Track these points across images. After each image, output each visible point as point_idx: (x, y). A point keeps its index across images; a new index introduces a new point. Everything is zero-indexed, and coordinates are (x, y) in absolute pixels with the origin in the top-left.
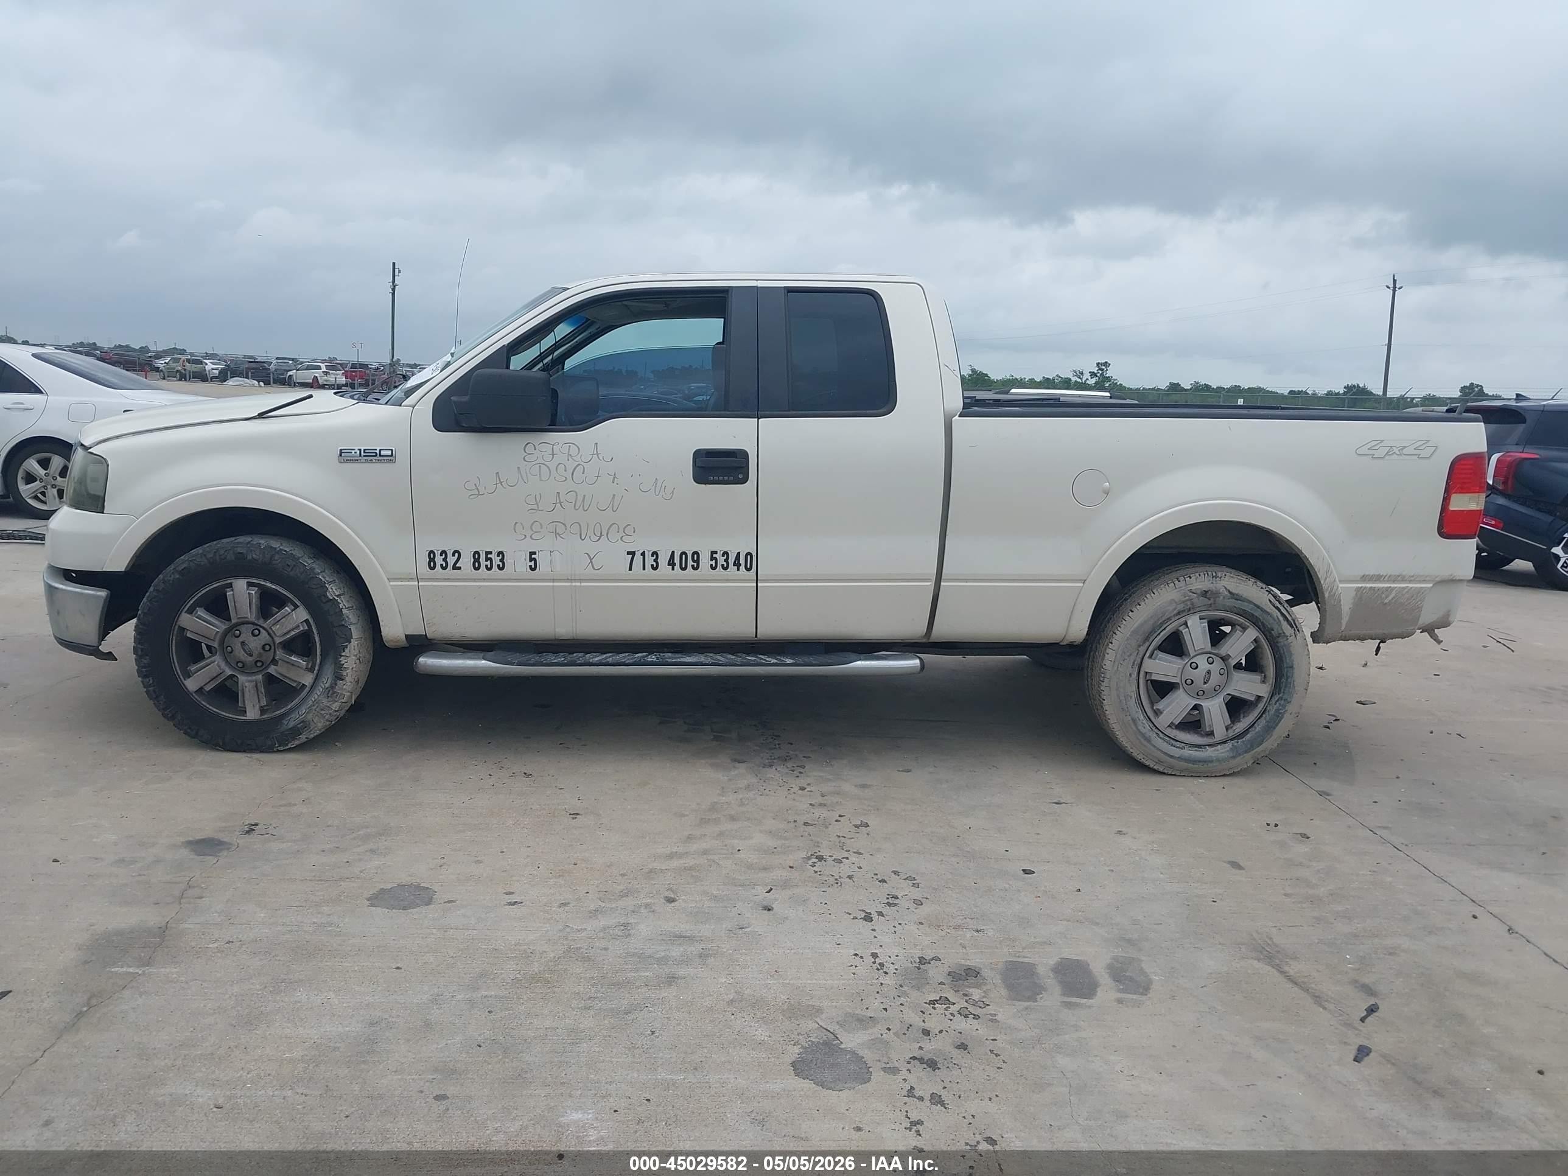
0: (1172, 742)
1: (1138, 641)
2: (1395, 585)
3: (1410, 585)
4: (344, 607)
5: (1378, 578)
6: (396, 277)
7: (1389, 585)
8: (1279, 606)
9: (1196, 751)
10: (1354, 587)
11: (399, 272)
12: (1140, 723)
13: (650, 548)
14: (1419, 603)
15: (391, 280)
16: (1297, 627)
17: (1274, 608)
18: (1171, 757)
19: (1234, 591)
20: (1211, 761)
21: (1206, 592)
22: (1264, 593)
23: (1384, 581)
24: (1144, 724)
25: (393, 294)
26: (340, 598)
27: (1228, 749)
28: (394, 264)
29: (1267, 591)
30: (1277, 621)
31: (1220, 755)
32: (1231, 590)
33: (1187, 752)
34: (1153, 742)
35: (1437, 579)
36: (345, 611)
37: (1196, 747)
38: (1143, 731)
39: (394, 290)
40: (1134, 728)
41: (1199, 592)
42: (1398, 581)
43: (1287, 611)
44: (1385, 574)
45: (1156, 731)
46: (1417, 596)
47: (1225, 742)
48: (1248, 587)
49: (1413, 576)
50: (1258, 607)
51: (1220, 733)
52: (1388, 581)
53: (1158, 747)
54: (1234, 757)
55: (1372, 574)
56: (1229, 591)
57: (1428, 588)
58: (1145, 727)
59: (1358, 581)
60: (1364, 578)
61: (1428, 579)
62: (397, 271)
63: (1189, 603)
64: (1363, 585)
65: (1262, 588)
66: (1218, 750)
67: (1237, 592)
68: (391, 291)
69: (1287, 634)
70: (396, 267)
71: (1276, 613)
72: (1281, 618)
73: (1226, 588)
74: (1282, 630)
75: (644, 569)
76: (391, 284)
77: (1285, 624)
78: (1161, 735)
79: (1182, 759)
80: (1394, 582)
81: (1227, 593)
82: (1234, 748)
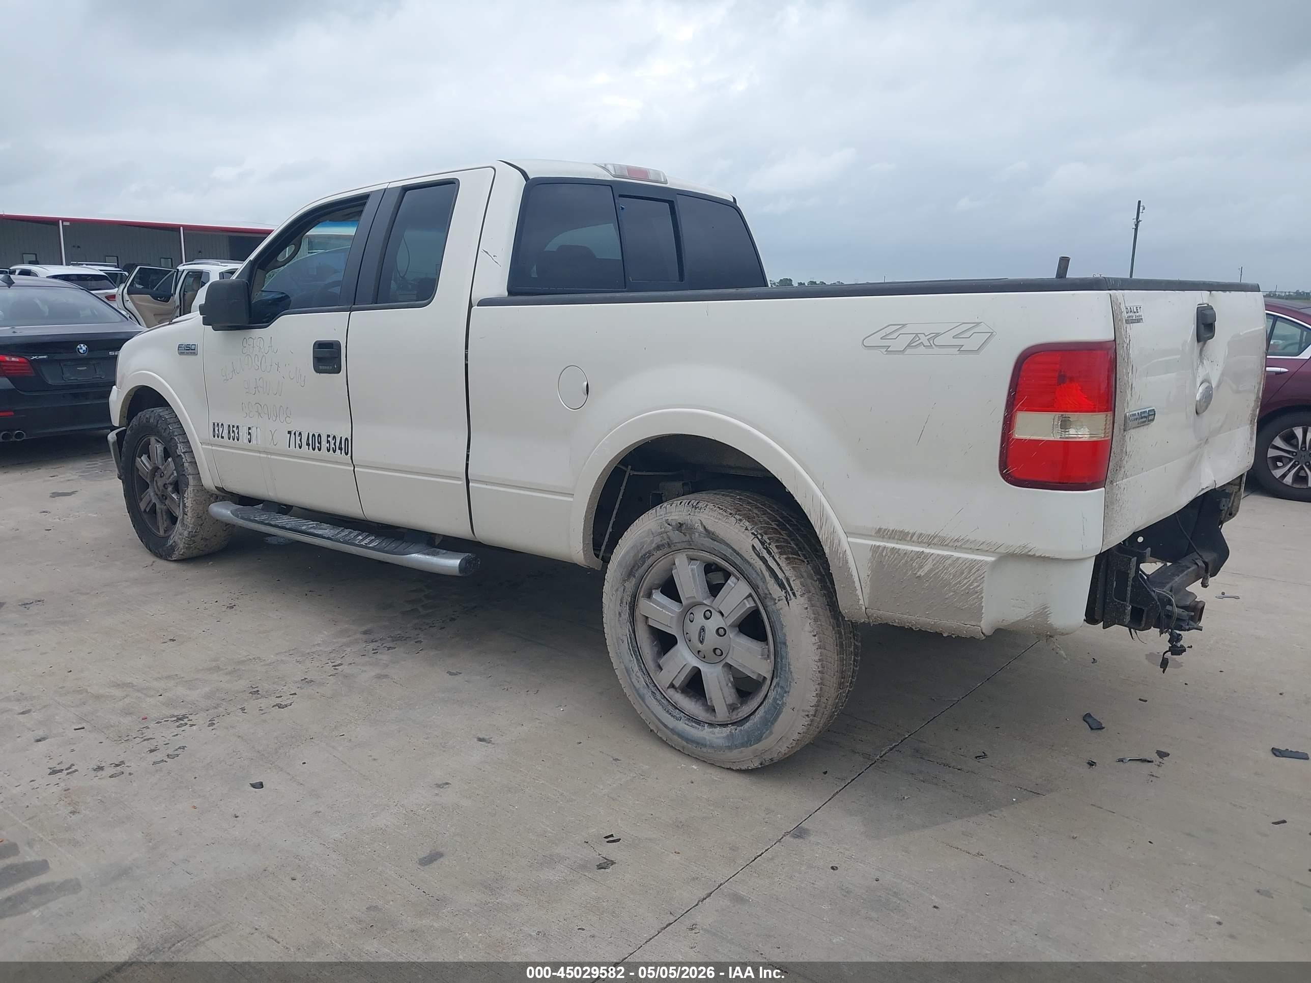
0: (670, 707)
1: (622, 575)
2: (932, 551)
3: (956, 554)
4: (186, 461)
5: (902, 536)
6: (1140, 214)
7: (921, 549)
8: (766, 556)
9: (692, 726)
10: (867, 545)
11: (1144, 209)
12: (634, 675)
13: (299, 429)
14: (975, 584)
15: (1135, 217)
16: (792, 589)
17: (758, 559)
18: (665, 726)
19: (710, 528)
20: (705, 746)
21: (681, 525)
22: (748, 537)
23: (911, 542)
24: (638, 677)
25: (1136, 230)
26: (185, 455)
27: (725, 735)
28: (1139, 202)
29: (752, 533)
30: (761, 575)
31: (715, 740)
32: (706, 527)
33: (682, 726)
34: (646, 701)
35: (1002, 550)
36: (186, 465)
37: (695, 722)
38: (637, 685)
39: (1137, 226)
40: (629, 680)
41: (674, 524)
42: (935, 544)
43: (778, 565)
44: (911, 531)
45: (653, 689)
46: (969, 573)
47: (724, 725)
48: (727, 525)
49: (957, 540)
50: (738, 554)
51: (722, 712)
52: (920, 543)
53: (653, 710)
54: (730, 748)
55: (891, 529)
56: (705, 527)
57: (987, 563)
58: (640, 681)
59: (871, 536)
60: (881, 533)
61: (984, 547)
62: (1141, 208)
63: (665, 535)
64: (882, 544)
65: (746, 529)
66: (714, 734)
67: (713, 530)
68: (1134, 227)
69: (775, 596)
70: (1141, 205)
71: (759, 564)
72: (767, 574)
73: (702, 523)
74: (767, 588)
75: (295, 448)
76: (1135, 220)
77: (771, 582)
78: (659, 696)
79: (675, 732)
80: (929, 545)
81: (701, 529)
82: (731, 736)
